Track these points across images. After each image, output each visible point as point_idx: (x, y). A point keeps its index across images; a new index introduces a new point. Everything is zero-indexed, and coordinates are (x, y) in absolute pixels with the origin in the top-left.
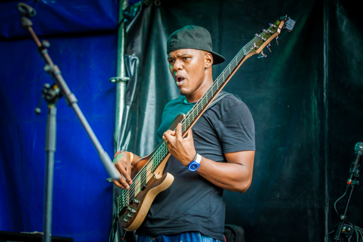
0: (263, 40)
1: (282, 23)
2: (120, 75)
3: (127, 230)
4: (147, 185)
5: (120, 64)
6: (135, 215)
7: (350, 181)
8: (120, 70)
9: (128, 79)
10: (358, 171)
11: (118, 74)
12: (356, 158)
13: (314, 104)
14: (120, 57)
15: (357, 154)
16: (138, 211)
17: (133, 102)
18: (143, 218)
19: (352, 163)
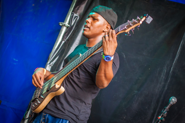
0: (131, 25)
1: (144, 18)
2: (66, 22)
3: (33, 112)
4: (50, 89)
5: (68, 16)
6: (39, 104)
7: (160, 117)
8: (67, 20)
9: (69, 26)
10: (166, 113)
11: (65, 21)
12: (169, 105)
13: (164, 72)
14: (70, 13)
15: (170, 103)
16: (41, 103)
17: (67, 40)
18: (43, 108)
19: (165, 107)
